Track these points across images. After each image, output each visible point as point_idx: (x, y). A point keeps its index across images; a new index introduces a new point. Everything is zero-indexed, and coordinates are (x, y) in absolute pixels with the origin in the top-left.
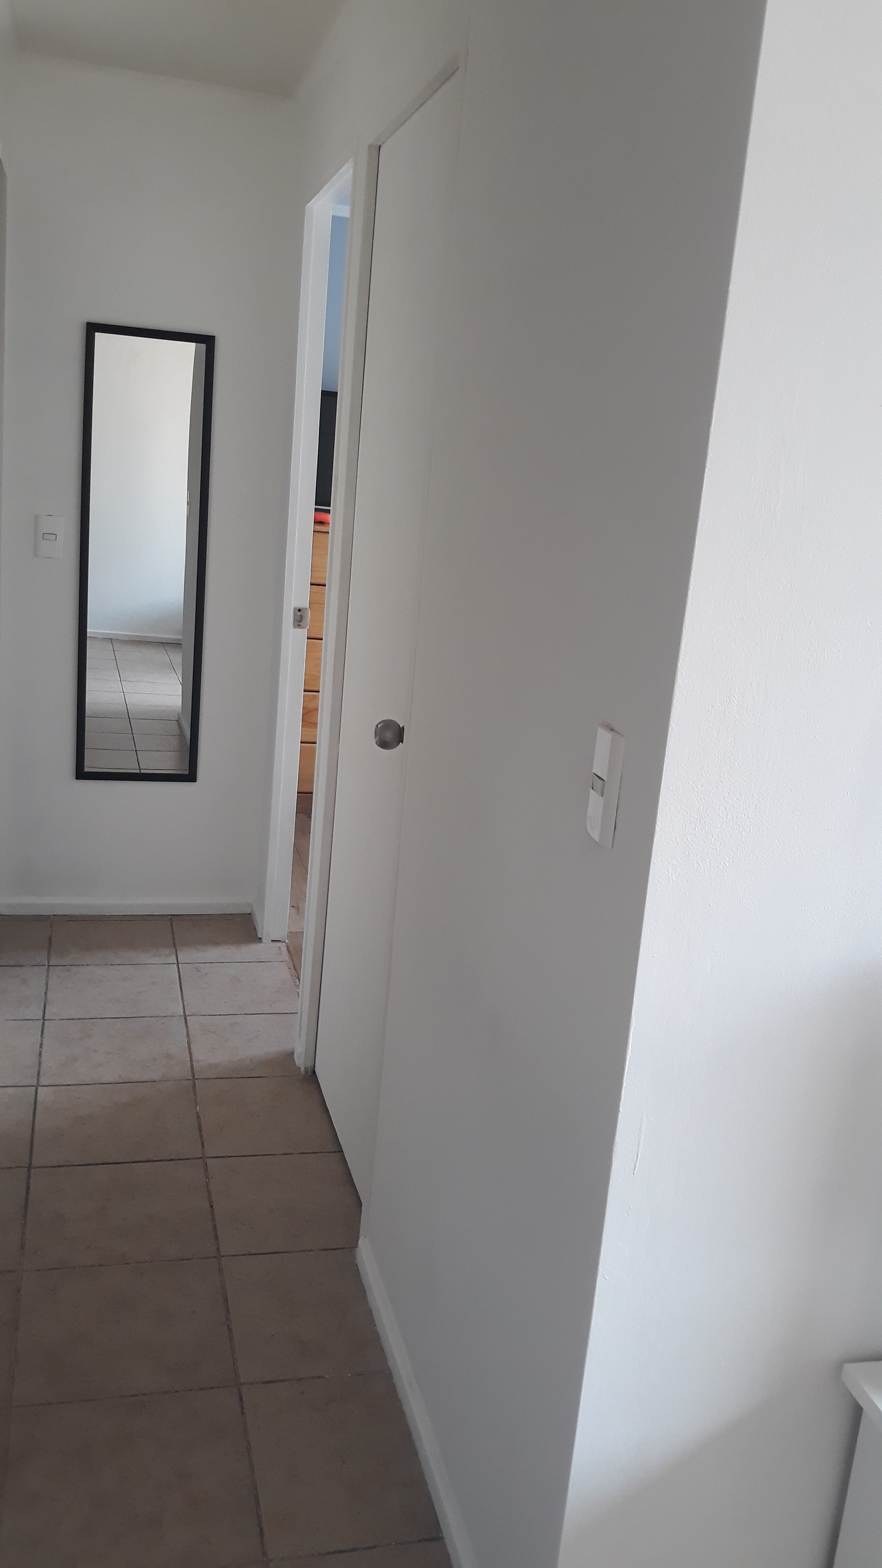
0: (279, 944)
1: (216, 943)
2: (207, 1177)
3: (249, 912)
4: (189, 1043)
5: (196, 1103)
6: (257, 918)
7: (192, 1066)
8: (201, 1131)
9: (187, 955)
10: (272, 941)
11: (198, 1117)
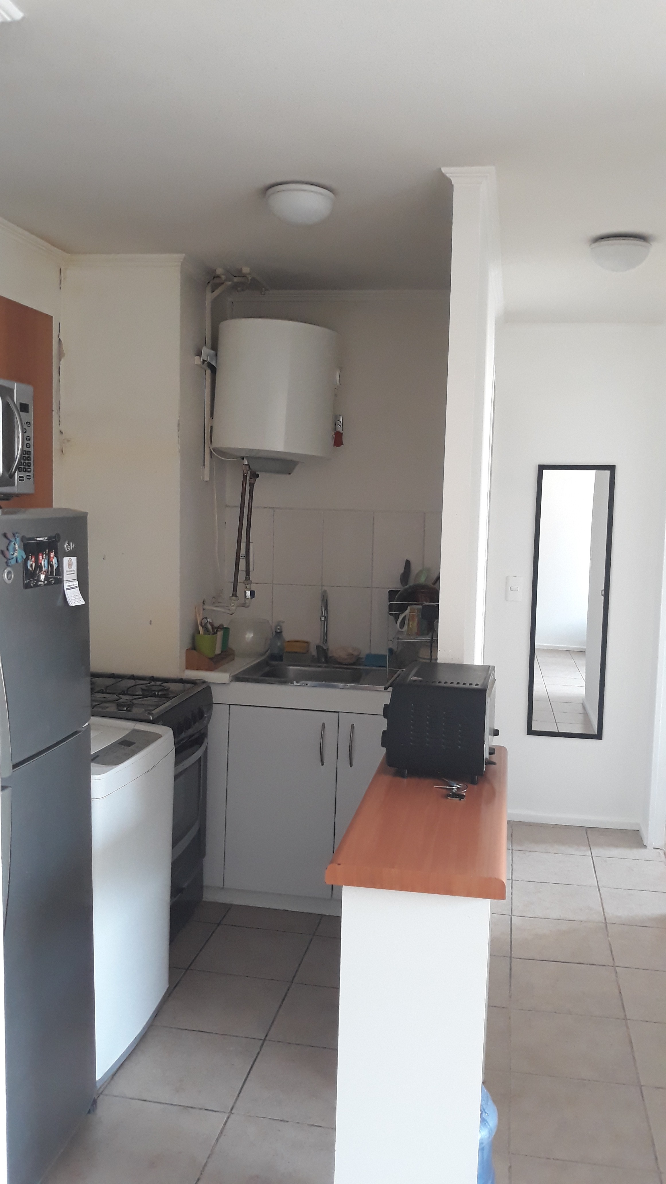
0: (658, 850)
1: (616, 846)
2: (617, 977)
3: (637, 829)
4: (602, 903)
5: (608, 936)
6: (643, 832)
7: (604, 916)
8: (612, 951)
9: (597, 851)
10: (654, 848)
11: (610, 944)
